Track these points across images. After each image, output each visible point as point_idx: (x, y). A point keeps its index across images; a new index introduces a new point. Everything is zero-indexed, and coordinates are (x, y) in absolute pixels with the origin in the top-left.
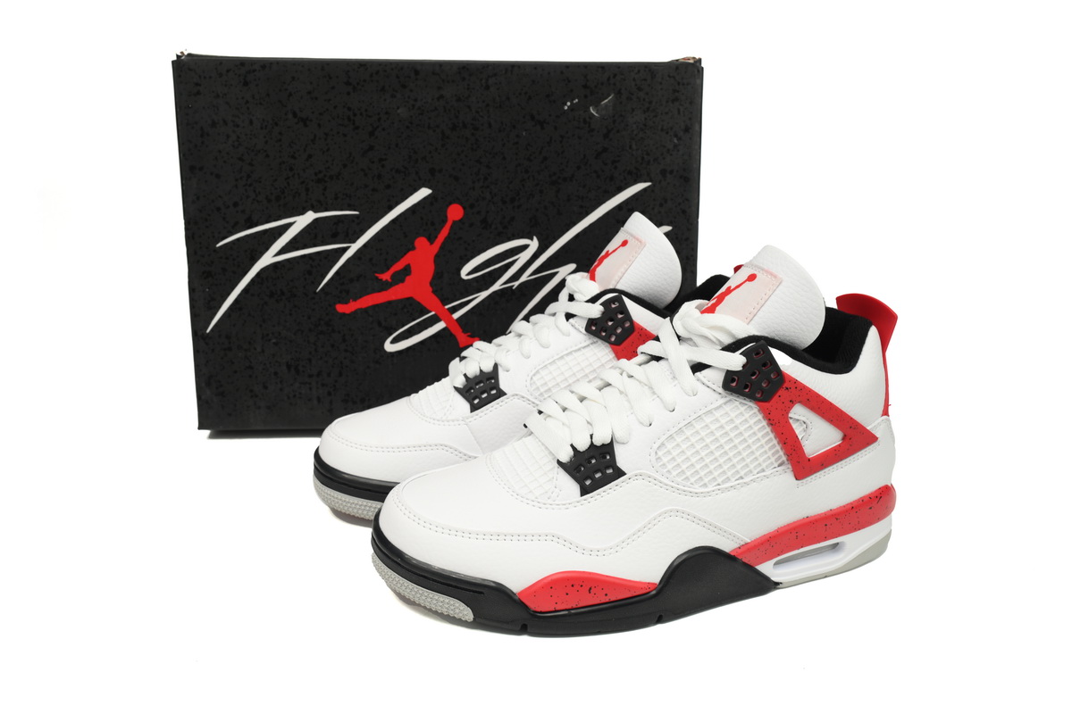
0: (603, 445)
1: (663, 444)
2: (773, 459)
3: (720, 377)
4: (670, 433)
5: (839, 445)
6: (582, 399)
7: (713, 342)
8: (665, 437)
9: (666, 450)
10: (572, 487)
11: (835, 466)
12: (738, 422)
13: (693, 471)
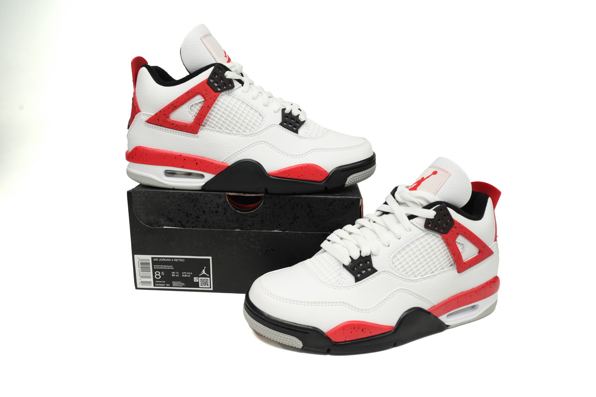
0: (366, 256)
1: (395, 256)
2: (448, 263)
3: (423, 222)
4: (399, 250)
5: (477, 256)
6: (350, 233)
7: (418, 204)
8: (396, 252)
9: (397, 259)
10: (350, 278)
11: (475, 266)
12: (432, 244)
13: (410, 269)
